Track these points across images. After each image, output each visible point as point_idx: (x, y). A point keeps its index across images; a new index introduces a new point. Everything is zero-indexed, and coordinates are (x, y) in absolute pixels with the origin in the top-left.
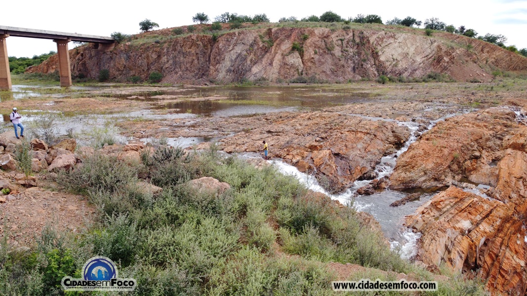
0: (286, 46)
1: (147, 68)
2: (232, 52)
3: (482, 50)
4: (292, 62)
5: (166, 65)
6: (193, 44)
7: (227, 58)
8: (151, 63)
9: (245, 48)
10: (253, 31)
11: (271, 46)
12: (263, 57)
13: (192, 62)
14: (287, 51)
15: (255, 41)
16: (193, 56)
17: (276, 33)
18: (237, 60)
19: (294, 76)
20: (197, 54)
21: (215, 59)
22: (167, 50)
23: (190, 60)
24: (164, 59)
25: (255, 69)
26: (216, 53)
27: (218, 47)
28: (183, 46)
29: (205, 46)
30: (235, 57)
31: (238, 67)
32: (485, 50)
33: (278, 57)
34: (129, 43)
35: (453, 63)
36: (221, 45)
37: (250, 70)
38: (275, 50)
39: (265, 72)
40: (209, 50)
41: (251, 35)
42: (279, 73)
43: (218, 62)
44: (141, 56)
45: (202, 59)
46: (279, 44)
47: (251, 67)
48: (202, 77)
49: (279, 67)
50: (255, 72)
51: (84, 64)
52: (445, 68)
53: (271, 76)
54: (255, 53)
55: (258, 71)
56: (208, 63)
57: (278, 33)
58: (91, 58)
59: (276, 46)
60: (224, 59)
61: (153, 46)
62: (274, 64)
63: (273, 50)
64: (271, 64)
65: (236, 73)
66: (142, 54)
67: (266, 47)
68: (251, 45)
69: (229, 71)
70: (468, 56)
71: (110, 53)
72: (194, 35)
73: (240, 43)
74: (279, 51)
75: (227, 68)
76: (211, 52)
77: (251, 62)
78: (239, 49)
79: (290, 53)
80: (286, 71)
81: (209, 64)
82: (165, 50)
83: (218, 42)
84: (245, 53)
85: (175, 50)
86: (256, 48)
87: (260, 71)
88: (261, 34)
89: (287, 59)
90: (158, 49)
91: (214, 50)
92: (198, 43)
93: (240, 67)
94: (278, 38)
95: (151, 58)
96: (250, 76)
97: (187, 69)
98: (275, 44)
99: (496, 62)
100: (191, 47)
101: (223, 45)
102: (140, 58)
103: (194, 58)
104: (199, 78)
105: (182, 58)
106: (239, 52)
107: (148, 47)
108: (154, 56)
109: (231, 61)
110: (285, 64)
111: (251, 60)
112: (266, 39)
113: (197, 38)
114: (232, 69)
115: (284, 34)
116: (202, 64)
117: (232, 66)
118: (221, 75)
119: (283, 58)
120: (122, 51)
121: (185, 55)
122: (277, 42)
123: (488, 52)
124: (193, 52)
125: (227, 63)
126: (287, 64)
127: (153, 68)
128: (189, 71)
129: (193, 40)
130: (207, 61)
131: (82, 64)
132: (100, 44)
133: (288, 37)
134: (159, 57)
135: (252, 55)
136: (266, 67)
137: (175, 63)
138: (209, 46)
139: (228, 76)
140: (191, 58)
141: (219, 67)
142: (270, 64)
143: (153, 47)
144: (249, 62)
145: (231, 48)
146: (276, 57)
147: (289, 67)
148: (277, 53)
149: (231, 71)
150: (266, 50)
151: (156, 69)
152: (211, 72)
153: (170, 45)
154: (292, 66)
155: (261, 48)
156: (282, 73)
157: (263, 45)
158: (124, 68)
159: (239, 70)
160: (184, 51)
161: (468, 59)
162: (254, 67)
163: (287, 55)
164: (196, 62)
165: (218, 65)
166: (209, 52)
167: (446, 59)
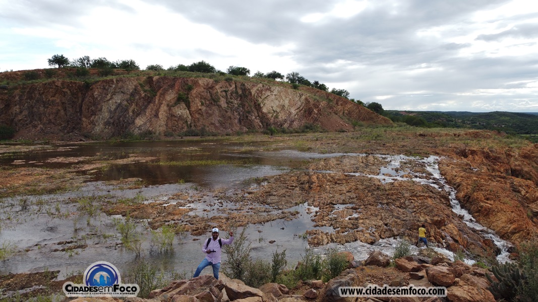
0: (171, 96)
2: (110, 101)
3: (337, 103)
4: (180, 113)
5: (19, 116)
6: (58, 91)
7: (105, 109)
9: (125, 98)
10: (133, 78)
11: (155, 96)
12: (146, 107)
13: (57, 113)
14: (173, 102)
15: (135, 89)
16: (58, 106)
17: (158, 81)
18: (117, 111)
19: (183, 128)
20: (63, 103)
21: (88, 109)
22: (19, 98)
23: (54, 111)
24: (16, 109)
25: (139, 122)
26: (90, 102)
27: (92, 96)
28: (43, 93)
29: (73, 94)
30: (114, 107)
31: (119, 119)
32: (340, 103)
33: (164, 108)
35: (321, 115)
36: (96, 93)
37: (133, 122)
38: (159, 100)
39: (151, 125)
40: (80, 100)
41: (131, 83)
42: (167, 125)
43: (94, 113)
45: (70, 109)
46: (163, 94)
47: (134, 119)
48: (72, 132)
49: (166, 118)
50: (139, 125)
52: (316, 120)
53: (158, 129)
54: (137, 103)
55: (142, 123)
56: (79, 114)
57: (160, 82)
59: (160, 96)
60: (102, 109)
62: (160, 116)
63: (157, 100)
64: (156, 116)
65: (117, 126)
67: (149, 97)
68: (132, 95)
69: (107, 123)
70: (330, 109)
72: (58, 81)
73: (118, 92)
74: (164, 102)
75: (106, 120)
76: (82, 101)
77: (133, 113)
78: (118, 99)
79: (176, 104)
80: (174, 123)
81: (81, 115)
82: (17, 98)
83: (91, 89)
84: (125, 103)
85: (31, 98)
86: (137, 97)
87: (145, 124)
88: (141, 82)
89: (174, 111)
90: (6, 97)
91: (87, 100)
92: (64, 90)
93: (121, 119)
94: (161, 87)
96: (133, 129)
97: (50, 122)
98: (158, 94)
99: (349, 113)
100: (55, 95)
101: (99, 94)
103: (59, 108)
104: (68, 132)
105: (42, 109)
106: (119, 101)
109: (110, 112)
110: (173, 116)
111: (133, 111)
112: (147, 88)
113: (63, 84)
114: (111, 121)
115: (167, 83)
116: (71, 115)
117: (111, 118)
118: (98, 129)
119: (170, 109)
121: (46, 104)
122: (160, 91)
123: (342, 105)
124: (58, 101)
125: (106, 115)
128: (54, 124)
129: (57, 86)
130: (77, 112)
133: (172, 86)
134: (8, 106)
135: (134, 106)
136: (151, 118)
137: (32, 114)
138: (80, 95)
139: (106, 130)
140: (55, 108)
141: (95, 119)
142: (155, 115)
144: (131, 114)
145: (109, 97)
146: (161, 108)
147: (177, 119)
148: (162, 103)
149: (110, 124)
150: (149, 100)
151: (2, 122)
152: (84, 125)
153: (23, 92)
154: (180, 118)
155: (143, 98)
156: (170, 125)
157: (145, 95)
159: (120, 122)
160: (44, 100)
161: (331, 111)
162: (138, 118)
163: (174, 106)
164: (62, 112)
165: (93, 117)
166: (80, 102)
167: (315, 111)
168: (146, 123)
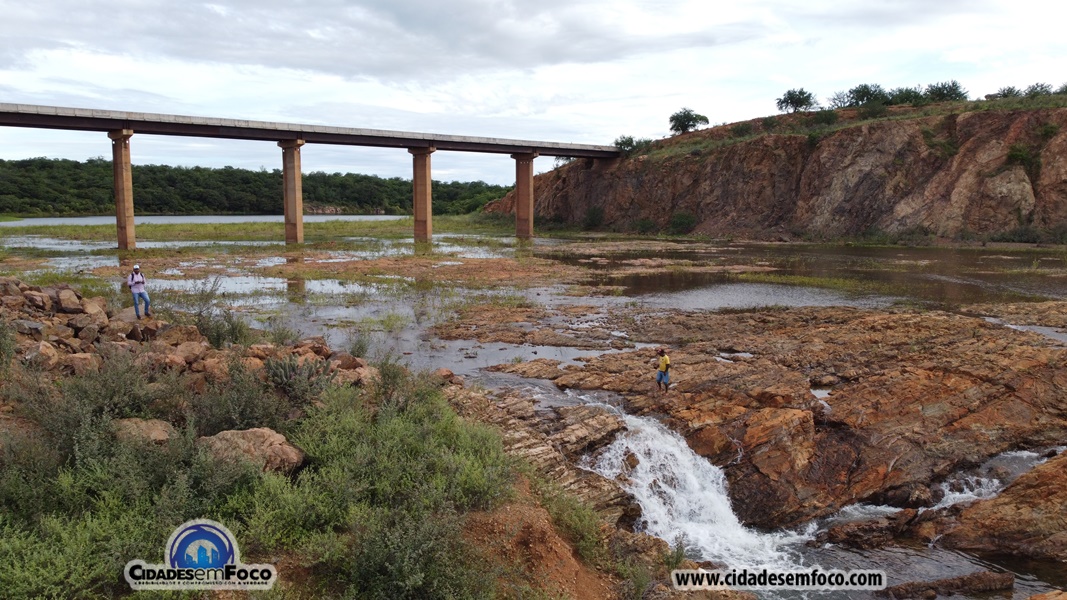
0: (992, 153)
1: (670, 205)
2: (850, 169)
4: (1005, 190)
5: (708, 198)
6: (767, 154)
7: (837, 183)
8: (680, 195)
9: (884, 161)
10: (908, 121)
11: (952, 155)
12: (927, 180)
13: (760, 192)
14: (993, 166)
15: (909, 144)
16: (763, 180)
17: (968, 123)
18: (861, 188)
19: (1006, 224)
20: (772, 175)
21: (810, 185)
22: (712, 168)
23: (756, 189)
24: (705, 186)
25: (903, 209)
26: (814, 173)
27: (818, 161)
29: (790, 158)
30: (855, 180)
31: (861, 203)
33: (968, 179)
34: (646, 156)
36: (825, 154)
37: (891, 209)
38: (960, 163)
39: (930, 215)
40: (800, 166)
41: (902, 131)
42: (966, 216)
43: (816, 193)
44: (662, 181)
45: (783, 186)
46: (973, 151)
47: (895, 203)
48: (776, 225)
49: (967, 202)
50: (902, 214)
51: (565, 197)
53: (942, 224)
54: (907, 172)
55: (910, 211)
56: (793, 194)
57: (973, 125)
58: (577, 185)
59: (965, 155)
60: (831, 184)
61: (687, 161)
62: (954, 197)
63: (955, 164)
64: (946, 196)
65: (856, 216)
66: (665, 176)
67: (937, 158)
68: (900, 155)
69: (839, 211)
71: (609, 176)
72: (770, 136)
73: (870, 151)
74: (971, 167)
75: (836, 205)
76: (802, 171)
77: (895, 192)
78: (865, 164)
79: (999, 171)
80: (986, 214)
81: (797, 195)
82: (709, 169)
83: (818, 148)
84: (881, 171)
85: (728, 168)
86: (911, 159)
87: (916, 213)
88: (929, 128)
89: (990, 186)
90: (695, 168)
91: (808, 167)
92: (776, 152)
93: (867, 203)
94: (973, 136)
95: (679, 185)
96: (888, 223)
97: (748, 207)
98: (962, 150)
100: (762, 161)
101: (830, 156)
102: (660, 185)
103: (765, 183)
104: (770, 226)
105: (740, 185)
106: (868, 169)
107: (677, 164)
108: (687, 181)
109: (846, 189)
110: (985, 196)
111: (896, 188)
112: (940, 139)
113: (776, 142)
114: (847, 206)
115: (990, 125)
116: (781, 196)
117: (847, 201)
118: (819, 221)
119: (981, 183)
120: (629, 172)
121: (747, 177)
122: (968, 144)
124: (765, 171)
125: (837, 195)
126: (988, 196)
127: (682, 204)
128: (752, 210)
129: (766, 146)
130: (792, 190)
131: (562, 196)
132: (595, 160)
133: (1000, 132)
134: (696, 182)
135: (899, 175)
136: (932, 202)
137: (726, 194)
138: (799, 159)
139: (835, 223)
140: (757, 183)
141: (817, 204)
142: (943, 196)
143: (686, 164)
144: (889, 192)
145: (847, 161)
146: (961, 180)
147: (993, 203)
148: (965, 170)
149: (844, 211)
150: (936, 164)
151: (687, 207)
152: (799, 214)
153: (718, 159)
154: (1004, 201)
155: (923, 160)
156: (975, 215)
157: (930, 154)
158: (631, 204)
159: (863, 209)
160: (745, 170)
162: (902, 202)
163: (993, 176)
164: (768, 191)
165: (815, 198)
166: (798, 171)
168: (919, 211)
